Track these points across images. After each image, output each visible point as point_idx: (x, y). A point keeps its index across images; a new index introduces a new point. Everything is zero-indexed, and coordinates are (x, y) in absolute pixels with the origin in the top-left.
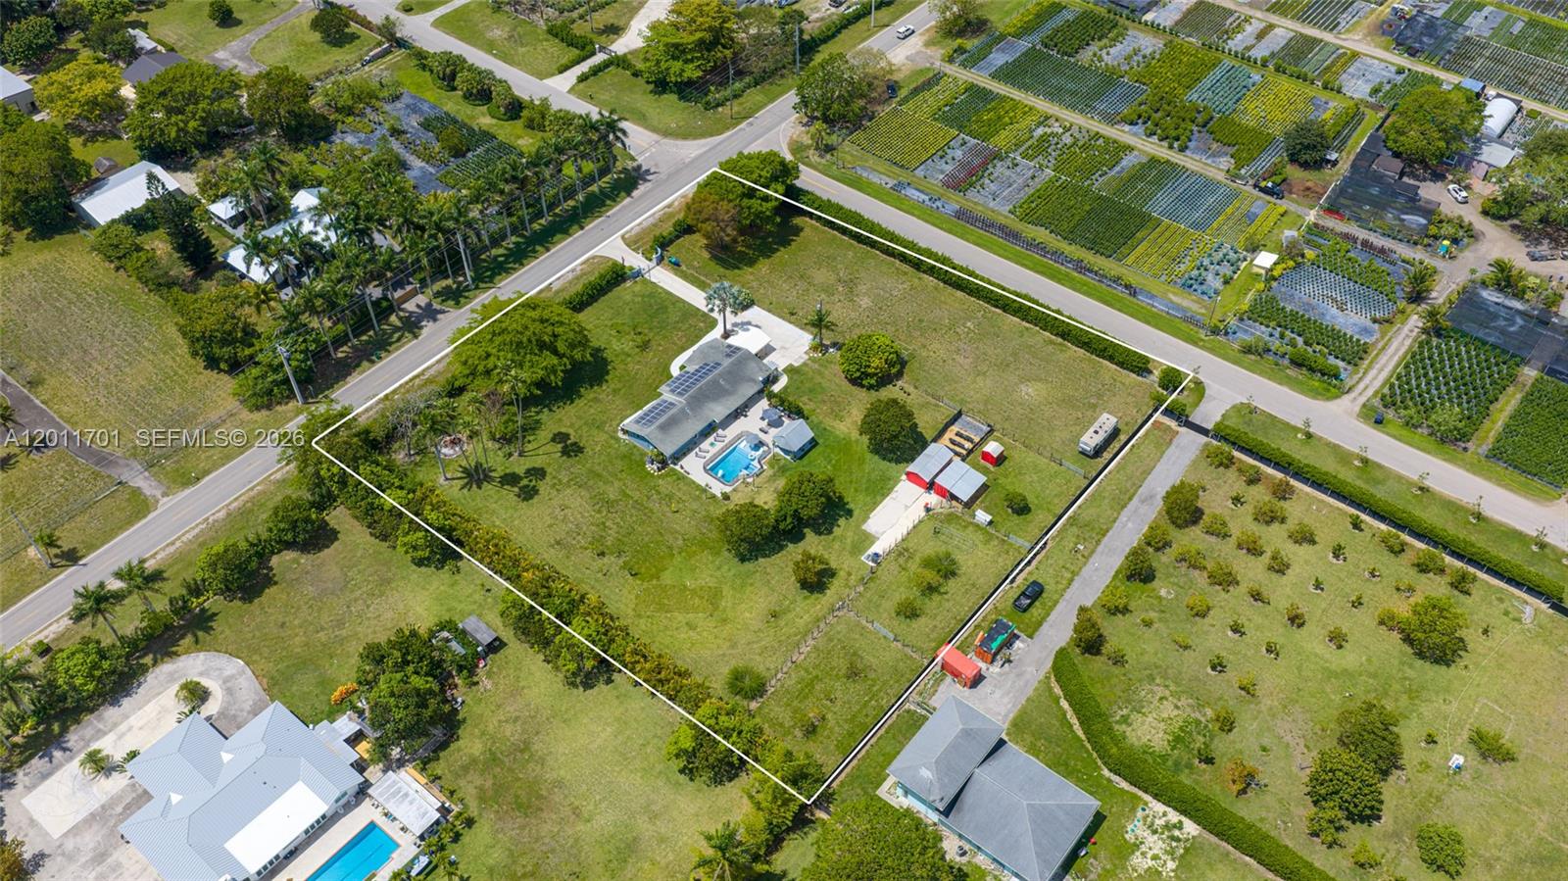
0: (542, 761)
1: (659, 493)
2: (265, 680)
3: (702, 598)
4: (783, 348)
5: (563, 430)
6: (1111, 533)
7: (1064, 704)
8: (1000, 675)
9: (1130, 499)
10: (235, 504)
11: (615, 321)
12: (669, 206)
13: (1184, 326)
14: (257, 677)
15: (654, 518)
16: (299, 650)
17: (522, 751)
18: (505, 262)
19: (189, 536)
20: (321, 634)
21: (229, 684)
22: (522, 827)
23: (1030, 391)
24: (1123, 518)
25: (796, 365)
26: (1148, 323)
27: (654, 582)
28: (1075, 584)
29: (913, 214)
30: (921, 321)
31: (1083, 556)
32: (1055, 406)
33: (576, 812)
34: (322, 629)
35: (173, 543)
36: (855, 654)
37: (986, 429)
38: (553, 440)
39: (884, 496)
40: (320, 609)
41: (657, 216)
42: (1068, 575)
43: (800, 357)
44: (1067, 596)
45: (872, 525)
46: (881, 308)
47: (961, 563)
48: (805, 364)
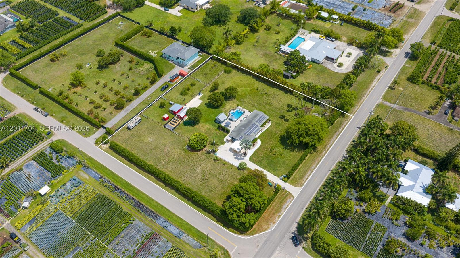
0: (266, 60)
1: (256, 107)
2: (328, 69)
3: (240, 86)
4: (226, 151)
5: (287, 122)
9: (132, 110)
11: (284, 159)
12: (279, 216)
13: (90, 165)
16: (325, 74)
20: (322, 77)
21: (335, 68)
23: (150, 139)
24: (136, 106)
25: (222, 145)
26: (102, 165)
27: (252, 88)
29: (176, 216)
30: (180, 164)
31: (149, 97)
32: (143, 135)
33: (257, 54)
37: (166, 126)
38: (288, 120)
41: (283, 210)
43: (220, 148)
45: (200, 102)
46: (193, 168)
47: (179, 94)
48: (219, 146)
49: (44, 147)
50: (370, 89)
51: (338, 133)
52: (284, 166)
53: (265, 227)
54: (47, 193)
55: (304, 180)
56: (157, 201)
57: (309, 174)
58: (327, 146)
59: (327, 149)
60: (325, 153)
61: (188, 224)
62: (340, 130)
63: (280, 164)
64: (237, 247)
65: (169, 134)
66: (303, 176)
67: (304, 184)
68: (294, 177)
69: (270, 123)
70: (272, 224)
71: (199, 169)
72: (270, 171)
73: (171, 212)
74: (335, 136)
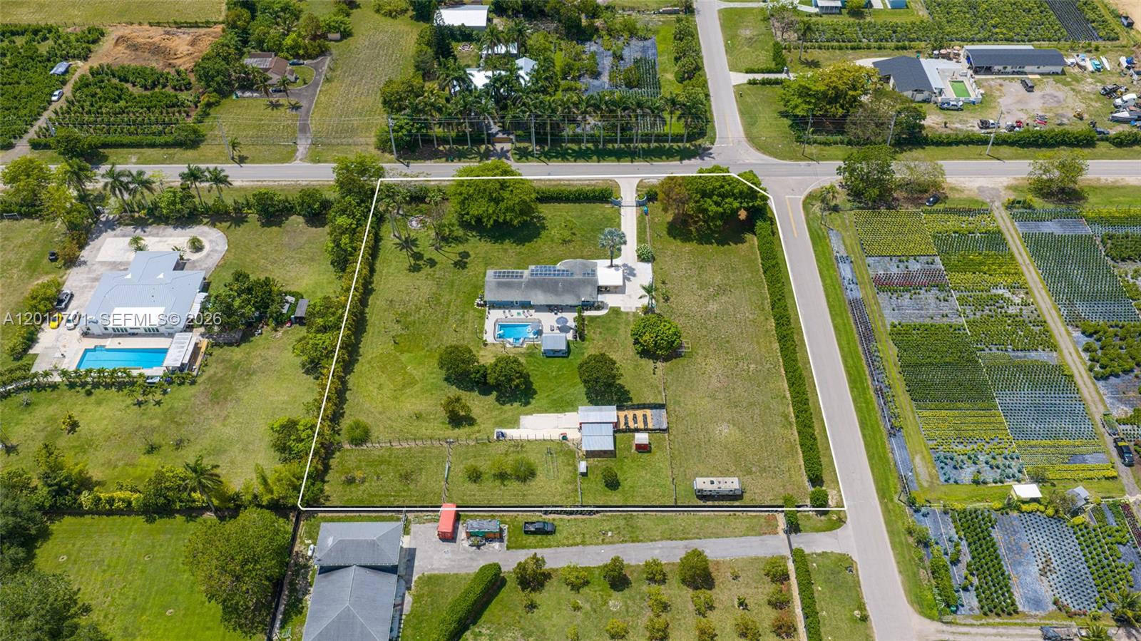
0: (247, 385)
1: (463, 316)
2: (222, 262)
3: (404, 379)
4: (629, 296)
5: (470, 253)
6: (640, 544)
8: (464, 549)
9: (681, 539)
10: (315, 183)
11: (573, 219)
13: (893, 481)
14: (223, 258)
15: (442, 326)
18: (570, 155)
19: (284, 183)
21: (211, 253)
22: (203, 404)
23: (725, 431)
24: (659, 544)
25: (622, 310)
26: (870, 458)
27: (398, 354)
28: (574, 549)
29: (824, 281)
30: (728, 342)
31: (603, 540)
32: (725, 452)
33: (226, 418)
34: (266, 259)
35: (275, 181)
36: (421, 469)
37: (664, 426)
38: (459, 254)
39: (557, 411)
40: (277, 251)
42: (578, 540)
43: (631, 308)
44: (561, 549)
45: (526, 420)
46: (716, 317)
47: (537, 479)
48: (628, 313)
49: (972, 625)
56: (830, 320)
65: (677, 409)
71: (709, 309)
72: (615, 223)
73: (826, 290)
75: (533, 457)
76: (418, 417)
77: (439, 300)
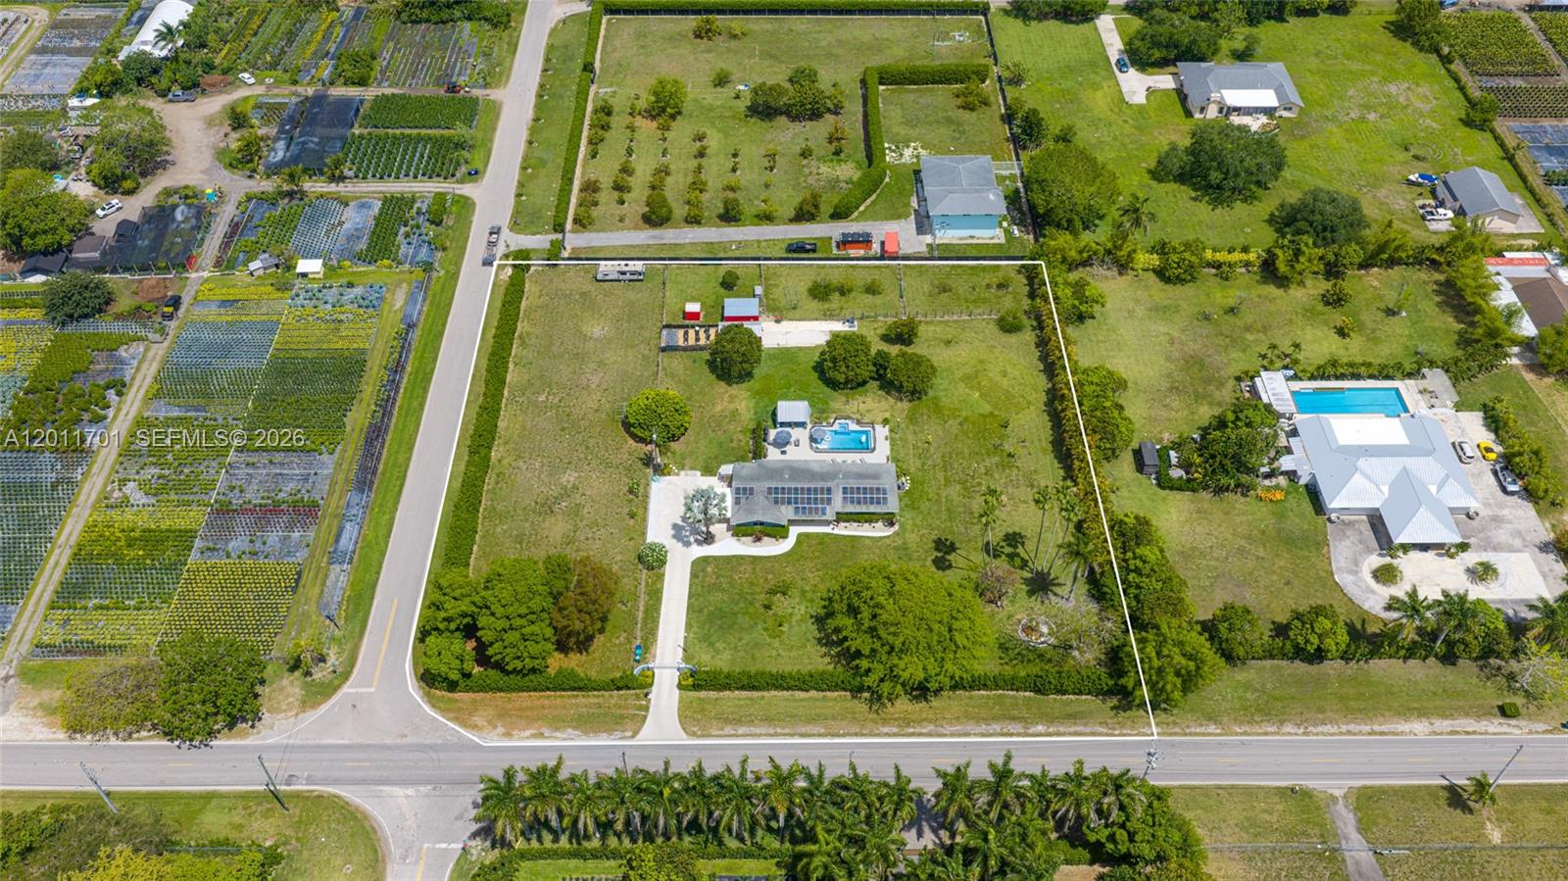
0: (1169, 375)
1: (924, 464)
2: (1324, 551)
3: (979, 383)
5: (934, 569)
6: (705, 242)
7: (862, 208)
9: (664, 244)
11: (768, 640)
14: (1329, 558)
15: (949, 449)
16: (1286, 555)
17: (1177, 388)
19: (1328, 728)
20: (1262, 555)
21: (1354, 568)
23: (596, 329)
24: (687, 241)
25: (699, 473)
27: (996, 413)
28: (768, 238)
30: (563, 429)
31: (740, 244)
33: (1172, 342)
34: (1258, 558)
35: (1349, 733)
36: (930, 295)
37: (665, 331)
38: (950, 567)
39: (788, 349)
40: (1251, 574)
42: (764, 244)
43: (687, 475)
44: (781, 237)
45: (820, 340)
46: (569, 463)
47: (806, 287)
48: (691, 469)
49: (429, 193)
50: (1368, 728)
51: (1018, 728)
52: (742, 654)
53: (478, 720)
54: (310, 276)
55: (722, 729)
56: (413, 459)
57: (758, 731)
58: (924, 724)
59: (911, 730)
60: (887, 735)
61: (383, 554)
62: (1040, 728)
63: (740, 639)
64: (373, 690)
65: (647, 353)
66: (738, 722)
67: (709, 736)
68: (717, 699)
69: (889, 532)
70: (501, 730)
71: (576, 475)
72: (695, 629)
73: (397, 502)
74: (997, 727)
75: (815, 305)
76: (948, 342)
77: (965, 489)
